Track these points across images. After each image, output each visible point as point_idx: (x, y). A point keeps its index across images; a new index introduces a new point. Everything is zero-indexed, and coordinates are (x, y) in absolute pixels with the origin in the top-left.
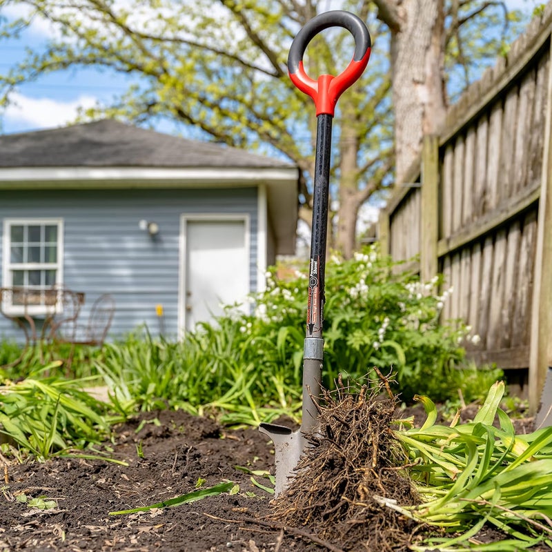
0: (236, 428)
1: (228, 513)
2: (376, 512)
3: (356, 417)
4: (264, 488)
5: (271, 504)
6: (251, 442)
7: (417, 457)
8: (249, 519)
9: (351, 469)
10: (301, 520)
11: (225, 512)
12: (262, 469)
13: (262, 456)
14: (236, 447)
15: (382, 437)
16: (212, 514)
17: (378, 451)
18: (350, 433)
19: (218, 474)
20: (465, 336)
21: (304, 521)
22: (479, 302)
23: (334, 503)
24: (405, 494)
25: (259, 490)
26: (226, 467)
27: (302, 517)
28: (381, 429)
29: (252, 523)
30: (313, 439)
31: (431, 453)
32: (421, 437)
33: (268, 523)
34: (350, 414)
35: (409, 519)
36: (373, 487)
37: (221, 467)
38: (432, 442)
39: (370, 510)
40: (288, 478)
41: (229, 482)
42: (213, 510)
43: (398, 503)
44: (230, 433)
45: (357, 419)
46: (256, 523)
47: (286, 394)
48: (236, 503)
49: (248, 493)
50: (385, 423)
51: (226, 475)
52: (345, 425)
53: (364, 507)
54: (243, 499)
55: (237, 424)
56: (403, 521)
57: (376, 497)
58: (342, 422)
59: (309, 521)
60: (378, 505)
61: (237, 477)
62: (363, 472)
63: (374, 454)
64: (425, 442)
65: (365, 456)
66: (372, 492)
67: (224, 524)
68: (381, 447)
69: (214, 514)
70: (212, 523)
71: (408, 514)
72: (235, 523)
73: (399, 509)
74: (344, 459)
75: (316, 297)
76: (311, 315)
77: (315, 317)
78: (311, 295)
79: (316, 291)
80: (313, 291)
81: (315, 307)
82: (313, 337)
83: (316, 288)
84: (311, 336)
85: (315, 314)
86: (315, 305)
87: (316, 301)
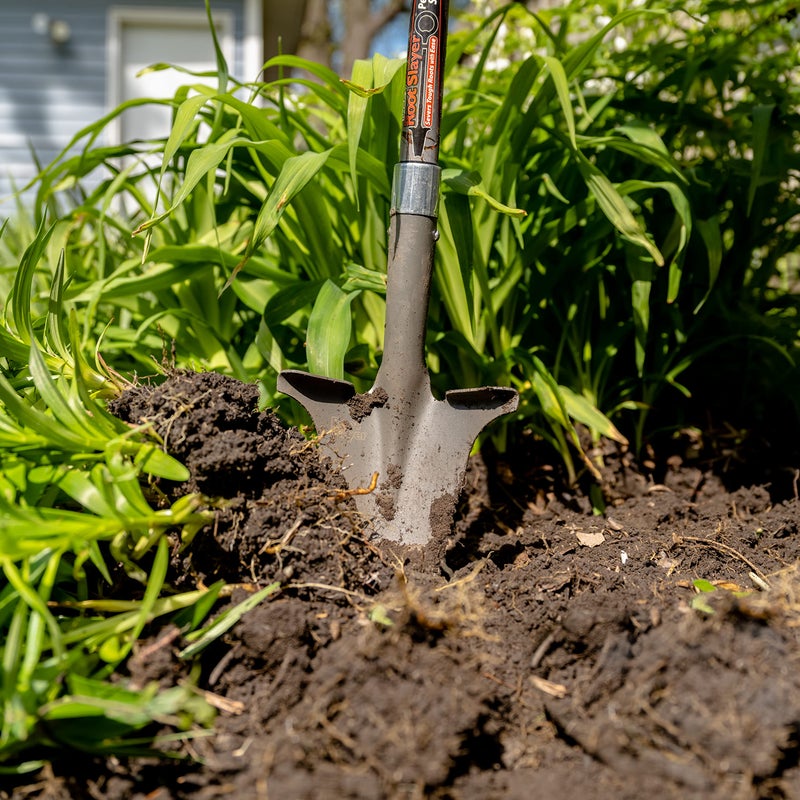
75: (432, 62)
76: (421, 105)
77: (429, 113)
78: (421, 57)
79: (433, 47)
80: (427, 47)
81: (430, 86)
82: (423, 162)
83: (434, 40)
84: (418, 158)
85: (429, 104)
86: (430, 81)
87: (432, 73)
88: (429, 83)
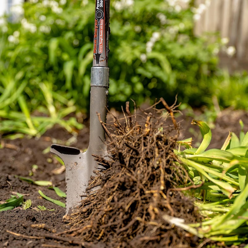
0: (13, 137)
1: (28, 229)
2: (166, 231)
3: (144, 143)
4: (52, 200)
5: (64, 219)
6: (29, 151)
7: (195, 176)
8: (48, 235)
9: (142, 192)
10: (95, 236)
11: (25, 228)
12: (44, 179)
13: (41, 165)
14: (15, 156)
15: (168, 161)
16: (13, 231)
17: (165, 175)
18: (140, 158)
19: (7, 187)
20: (220, 48)
21: (98, 236)
22: (231, 13)
23: (126, 222)
24: (189, 213)
25: (48, 202)
26: (13, 180)
27: (96, 232)
28: (167, 154)
29: (51, 239)
30: (103, 161)
31: (208, 173)
32: (200, 160)
33: (67, 239)
34: (138, 140)
35: (194, 236)
36: (162, 208)
37: (9, 180)
38: (208, 163)
39: (160, 229)
40: (82, 196)
41: (20, 195)
42: (13, 227)
43: (185, 223)
44: (8, 141)
45: (145, 145)
46: (55, 239)
47: (54, 100)
48: (34, 220)
49: (39, 206)
50: (170, 149)
51: (15, 188)
52: (134, 150)
53: (155, 226)
54: (38, 214)
55: (13, 133)
56: (189, 238)
57: (166, 217)
58: (131, 148)
59: (102, 236)
60: (168, 225)
61: (24, 189)
62: (152, 194)
63: (162, 177)
64: (203, 163)
65: (153, 178)
66: (162, 213)
67: (26, 240)
68: (168, 171)
69: (14, 230)
70: (15, 239)
71: (193, 231)
72: (37, 240)
73: (186, 227)
74: (135, 182)
75: (102, 29)
76: (98, 45)
77: (101, 48)
78: (97, 27)
79: (102, 23)
80: (99, 23)
81: (101, 38)
82: (99, 66)
83: (102, 21)
84: (98, 65)
85: (101, 44)
86: (101, 36)
87: (102, 33)
88: (101, 37)
